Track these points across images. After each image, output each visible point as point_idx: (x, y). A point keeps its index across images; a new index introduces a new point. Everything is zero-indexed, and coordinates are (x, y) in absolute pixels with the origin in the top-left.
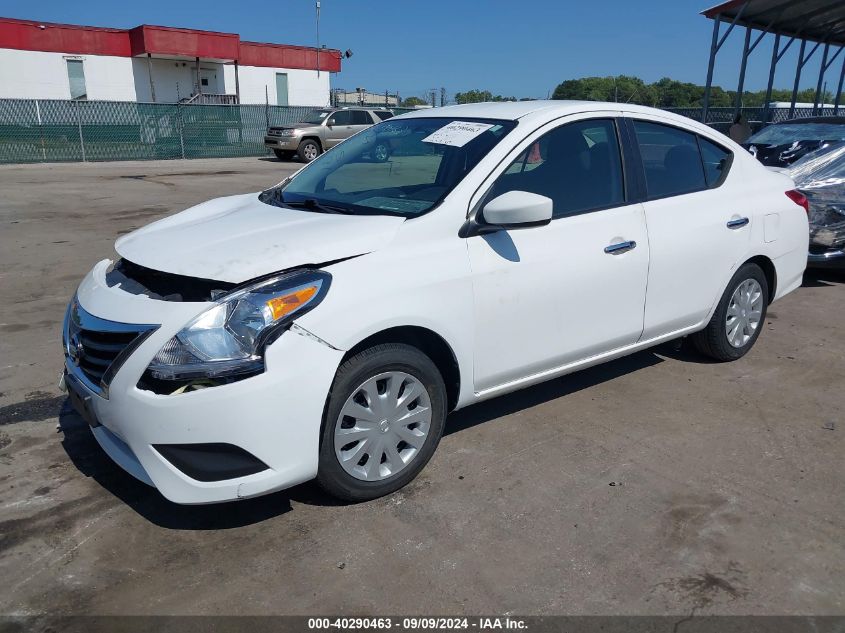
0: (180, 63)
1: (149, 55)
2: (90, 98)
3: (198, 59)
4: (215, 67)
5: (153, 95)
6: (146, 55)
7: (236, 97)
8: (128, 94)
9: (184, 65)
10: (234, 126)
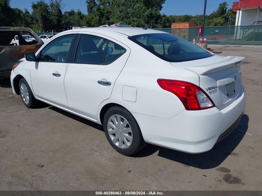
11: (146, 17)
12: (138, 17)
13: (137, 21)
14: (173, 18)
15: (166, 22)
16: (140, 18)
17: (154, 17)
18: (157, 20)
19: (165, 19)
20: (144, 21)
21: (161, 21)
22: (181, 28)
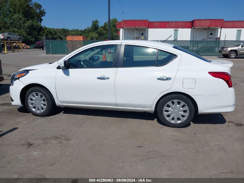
0: (205, 29)
1: (194, 28)
2: (178, 40)
3: (209, 27)
4: (216, 29)
5: (193, 38)
6: (193, 28)
7: (219, 38)
8: (188, 38)
9: (206, 29)
10: (217, 47)
11: (27, 28)
12: (17, 28)
13: (18, 32)
14: (54, 31)
15: (49, 34)
16: (20, 29)
17: (36, 28)
18: (39, 32)
19: (48, 31)
20: (26, 32)
21: (43, 33)
22: (76, 40)
